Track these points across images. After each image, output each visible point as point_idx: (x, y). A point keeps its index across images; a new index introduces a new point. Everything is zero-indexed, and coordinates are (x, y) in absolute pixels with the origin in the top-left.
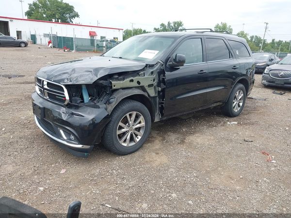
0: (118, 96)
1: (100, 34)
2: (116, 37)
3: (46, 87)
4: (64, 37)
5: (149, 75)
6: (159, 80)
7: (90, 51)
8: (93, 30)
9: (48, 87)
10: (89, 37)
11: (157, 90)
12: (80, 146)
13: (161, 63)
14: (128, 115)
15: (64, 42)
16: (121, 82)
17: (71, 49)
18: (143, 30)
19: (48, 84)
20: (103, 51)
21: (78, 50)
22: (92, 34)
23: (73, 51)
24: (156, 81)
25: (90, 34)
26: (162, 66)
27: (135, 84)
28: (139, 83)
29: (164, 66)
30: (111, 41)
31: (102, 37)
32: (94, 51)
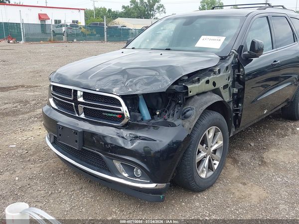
0: (196, 106)
1: (53, 16)
2: (75, 19)
3: (81, 100)
4: (6, 24)
5: (224, 72)
6: (234, 78)
7: (44, 40)
8: (44, 11)
9: (84, 99)
10: (39, 22)
11: (232, 92)
12: (153, 186)
13: (235, 54)
14: (206, 132)
15: (7, 30)
16: (197, 85)
17: (18, 38)
18: (107, 9)
19: (85, 95)
20: (62, 40)
21: (28, 40)
22: (43, 18)
23: (22, 42)
24: (230, 79)
25: (40, 18)
26: (237, 57)
27: (210, 87)
28: (214, 84)
29: (238, 57)
30: (71, 25)
31: (56, 22)
32: (50, 41)
